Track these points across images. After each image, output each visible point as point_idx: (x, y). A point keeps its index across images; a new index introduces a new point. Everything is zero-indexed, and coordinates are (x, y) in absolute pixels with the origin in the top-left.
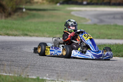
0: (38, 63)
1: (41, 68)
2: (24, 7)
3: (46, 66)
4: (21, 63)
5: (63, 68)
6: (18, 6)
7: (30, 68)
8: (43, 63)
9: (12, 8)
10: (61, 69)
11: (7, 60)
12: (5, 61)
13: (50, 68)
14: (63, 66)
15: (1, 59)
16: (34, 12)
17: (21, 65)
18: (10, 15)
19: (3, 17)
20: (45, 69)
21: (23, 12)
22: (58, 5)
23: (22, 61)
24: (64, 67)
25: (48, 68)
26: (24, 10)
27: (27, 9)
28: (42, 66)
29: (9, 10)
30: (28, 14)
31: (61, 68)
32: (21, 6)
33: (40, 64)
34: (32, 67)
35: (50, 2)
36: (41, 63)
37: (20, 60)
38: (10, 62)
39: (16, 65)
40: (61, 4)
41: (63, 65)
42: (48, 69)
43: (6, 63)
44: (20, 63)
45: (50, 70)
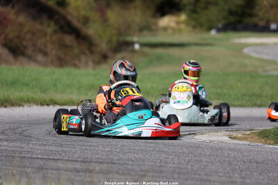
0: (169, 165)
1: (176, 176)
2: (135, 39)
3: (188, 173)
4: (132, 165)
5: (227, 175)
6: (122, 39)
7: (153, 176)
8: (181, 166)
9: (109, 41)
10: (222, 179)
11: (100, 161)
12: (96, 162)
13: (198, 176)
14: (226, 171)
15: (87, 158)
16: (160, 51)
17: (132, 170)
18: (105, 57)
19: (90, 64)
20: (187, 179)
21: (134, 51)
22: (213, 32)
23: (133, 161)
24: (228, 172)
25: (193, 176)
26: (137, 47)
27: (142, 45)
28: (178, 173)
29: (103, 46)
30: (146, 55)
31: (222, 177)
32: (129, 39)
33: (174, 167)
34: (156, 175)
35: (194, 27)
36: (176, 166)
37: (129, 160)
38: (106, 165)
39: (120, 172)
40: (219, 30)
41: (226, 169)
42: (193, 179)
43: (97, 167)
44: (130, 167)
45: (197, 181)
